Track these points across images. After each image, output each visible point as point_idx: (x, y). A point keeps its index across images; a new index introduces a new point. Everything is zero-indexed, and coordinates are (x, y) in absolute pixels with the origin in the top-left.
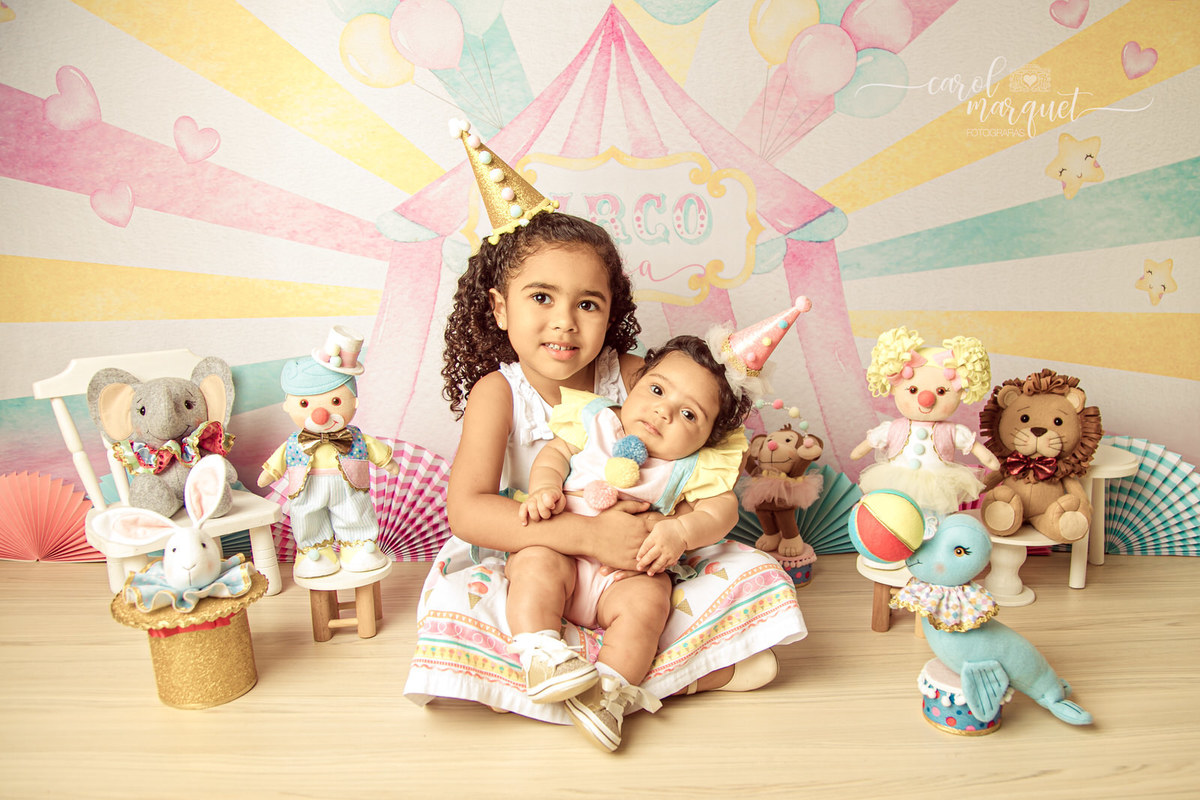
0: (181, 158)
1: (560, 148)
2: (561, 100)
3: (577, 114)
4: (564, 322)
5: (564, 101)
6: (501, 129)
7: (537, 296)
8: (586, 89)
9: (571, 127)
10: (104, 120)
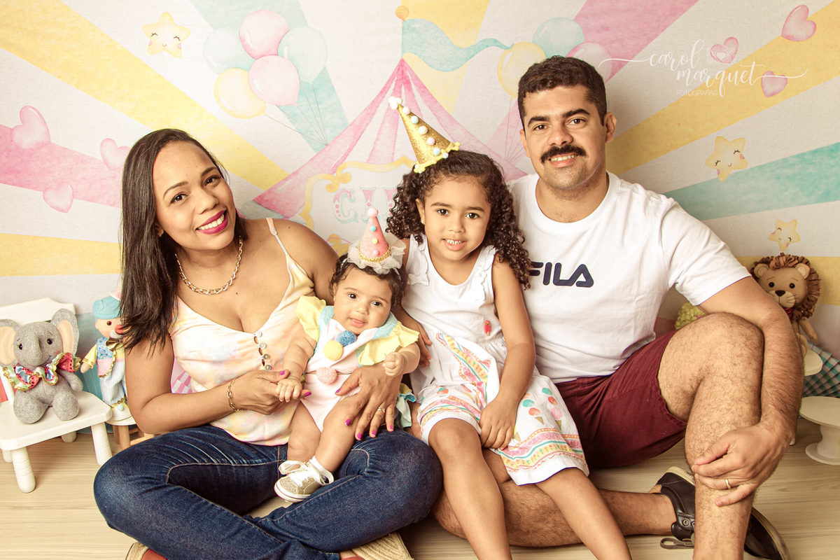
0: (105, 166)
1: (367, 157)
2: (367, 125)
3: (378, 134)
4: (456, 227)
5: (369, 126)
6: (327, 145)
7: (441, 210)
8: (385, 117)
9: (375, 143)
10: (52, 141)
